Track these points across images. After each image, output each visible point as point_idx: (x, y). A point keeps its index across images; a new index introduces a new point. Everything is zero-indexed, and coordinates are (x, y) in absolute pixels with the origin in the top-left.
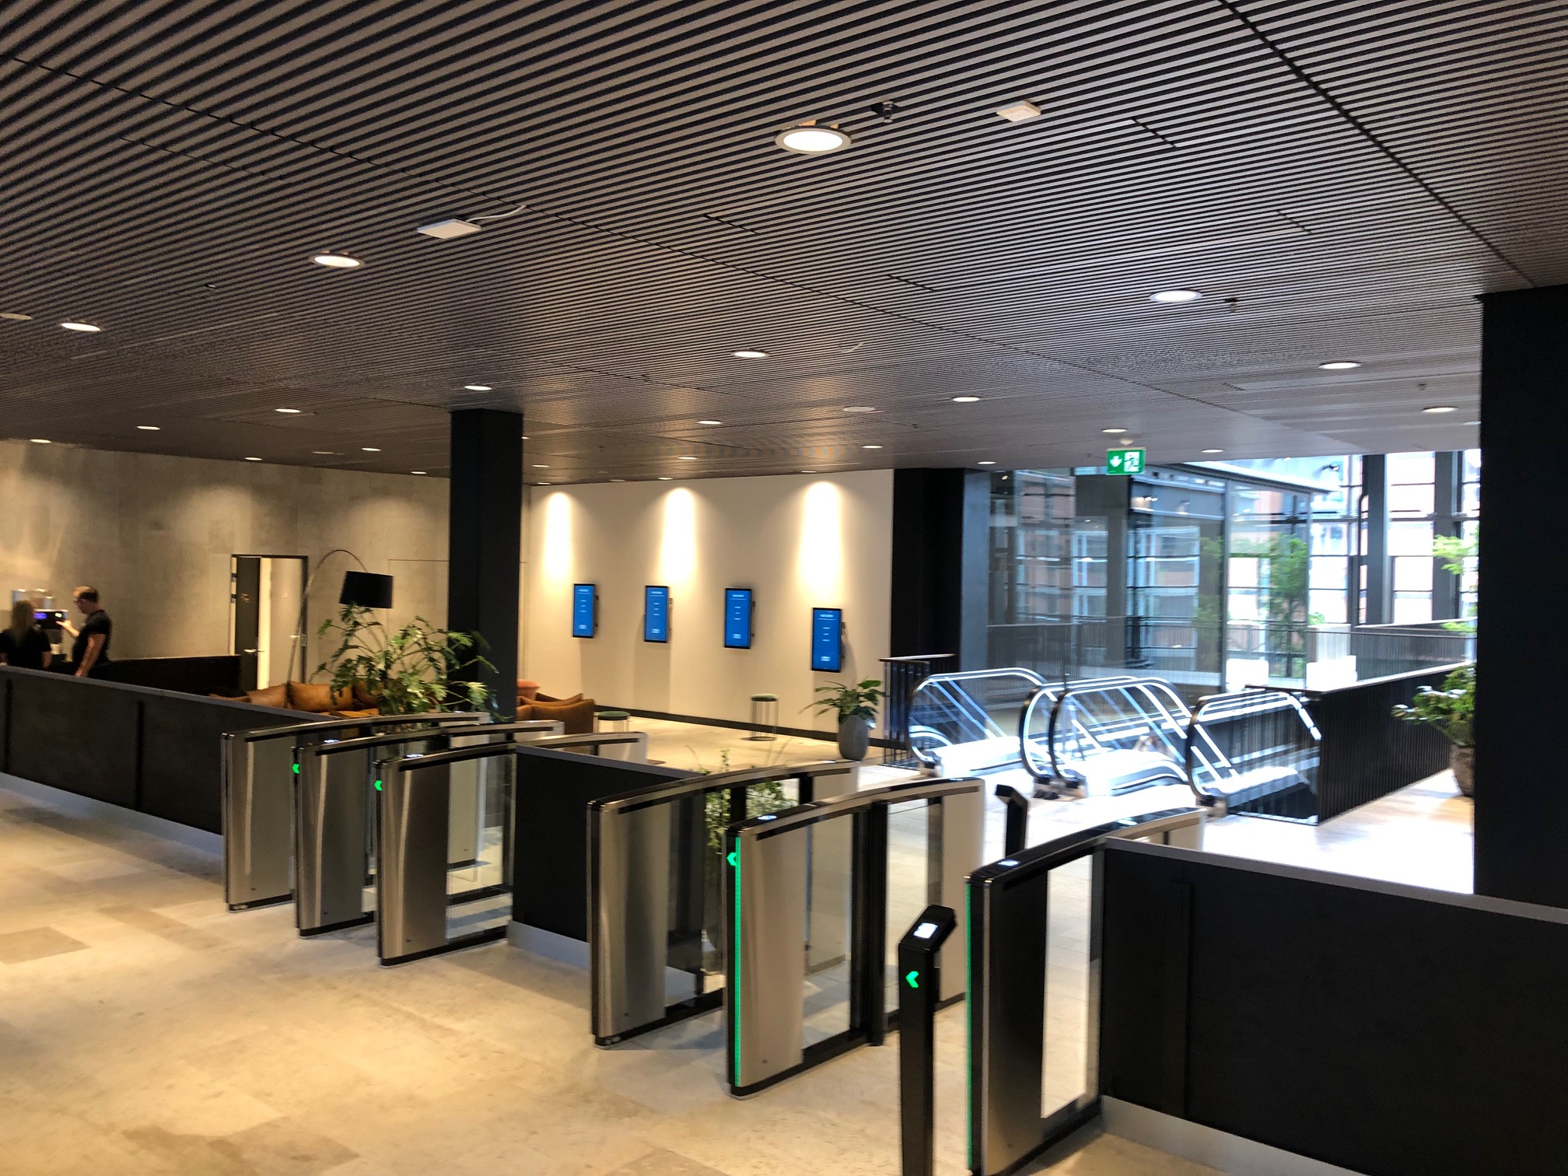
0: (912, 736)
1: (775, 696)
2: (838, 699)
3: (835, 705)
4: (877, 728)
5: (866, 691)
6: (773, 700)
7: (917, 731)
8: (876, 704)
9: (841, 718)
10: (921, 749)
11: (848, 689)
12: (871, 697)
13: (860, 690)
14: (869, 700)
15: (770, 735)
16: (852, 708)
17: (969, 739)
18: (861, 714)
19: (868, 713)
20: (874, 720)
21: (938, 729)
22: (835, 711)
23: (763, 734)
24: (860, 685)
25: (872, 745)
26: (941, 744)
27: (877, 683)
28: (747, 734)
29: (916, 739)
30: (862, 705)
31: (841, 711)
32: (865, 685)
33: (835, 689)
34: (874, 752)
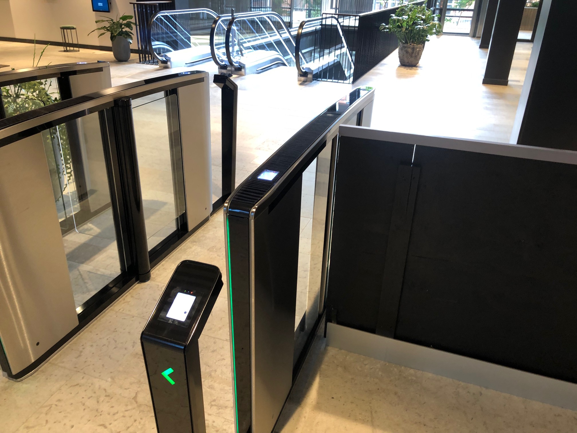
0: (154, 47)
1: (75, 27)
2: (109, 27)
3: (108, 30)
4: (134, 43)
5: (125, 22)
6: (73, 28)
7: (156, 44)
8: (132, 30)
9: (112, 38)
10: (159, 54)
11: (115, 21)
12: (128, 25)
13: (121, 21)
14: (127, 27)
15: (75, 49)
16: (118, 32)
17: (183, 48)
18: (124, 35)
19: (128, 35)
20: (132, 38)
21: (167, 44)
22: (108, 34)
23: (72, 48)
24: (121, 18)
25: (132, 53)
26: (169, 51)
27: (131, 17)
28: (62, 48)
29: (156, 49)
30: (124, 30)
31: (112, 34)
32: (124, 18)
33: (107, 21)
34: (134, 56)
